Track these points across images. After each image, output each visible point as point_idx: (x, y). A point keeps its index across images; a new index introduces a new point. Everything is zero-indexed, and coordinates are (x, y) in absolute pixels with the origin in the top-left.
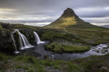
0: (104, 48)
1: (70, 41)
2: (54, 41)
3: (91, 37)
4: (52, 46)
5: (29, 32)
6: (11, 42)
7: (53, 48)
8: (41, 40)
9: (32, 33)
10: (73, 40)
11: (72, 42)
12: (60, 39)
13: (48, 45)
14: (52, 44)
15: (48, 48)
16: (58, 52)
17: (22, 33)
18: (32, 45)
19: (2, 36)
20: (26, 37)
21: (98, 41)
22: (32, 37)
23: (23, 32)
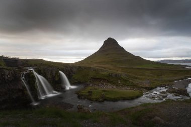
0: (163, 93)
1: (114, 83)
2: (91, 85)
3: (144, 77)
4: (89, 92)
5: (52, 71)
6: (22, 88)
7: (91, 95)
8: (72, 84)
9: (57, 73)
10: (119, 82)
11: (117, 85)
12: (100, 82)
13: (83, 91)
14: (88, 89)
15: (82, 95)
16: (97, 100)
17: (40, 73)
18: (58, 91)
19: (4, 78)
20: (47, 79)
21: (154, 83)
22: (57, 79)
23: (42, 71)
